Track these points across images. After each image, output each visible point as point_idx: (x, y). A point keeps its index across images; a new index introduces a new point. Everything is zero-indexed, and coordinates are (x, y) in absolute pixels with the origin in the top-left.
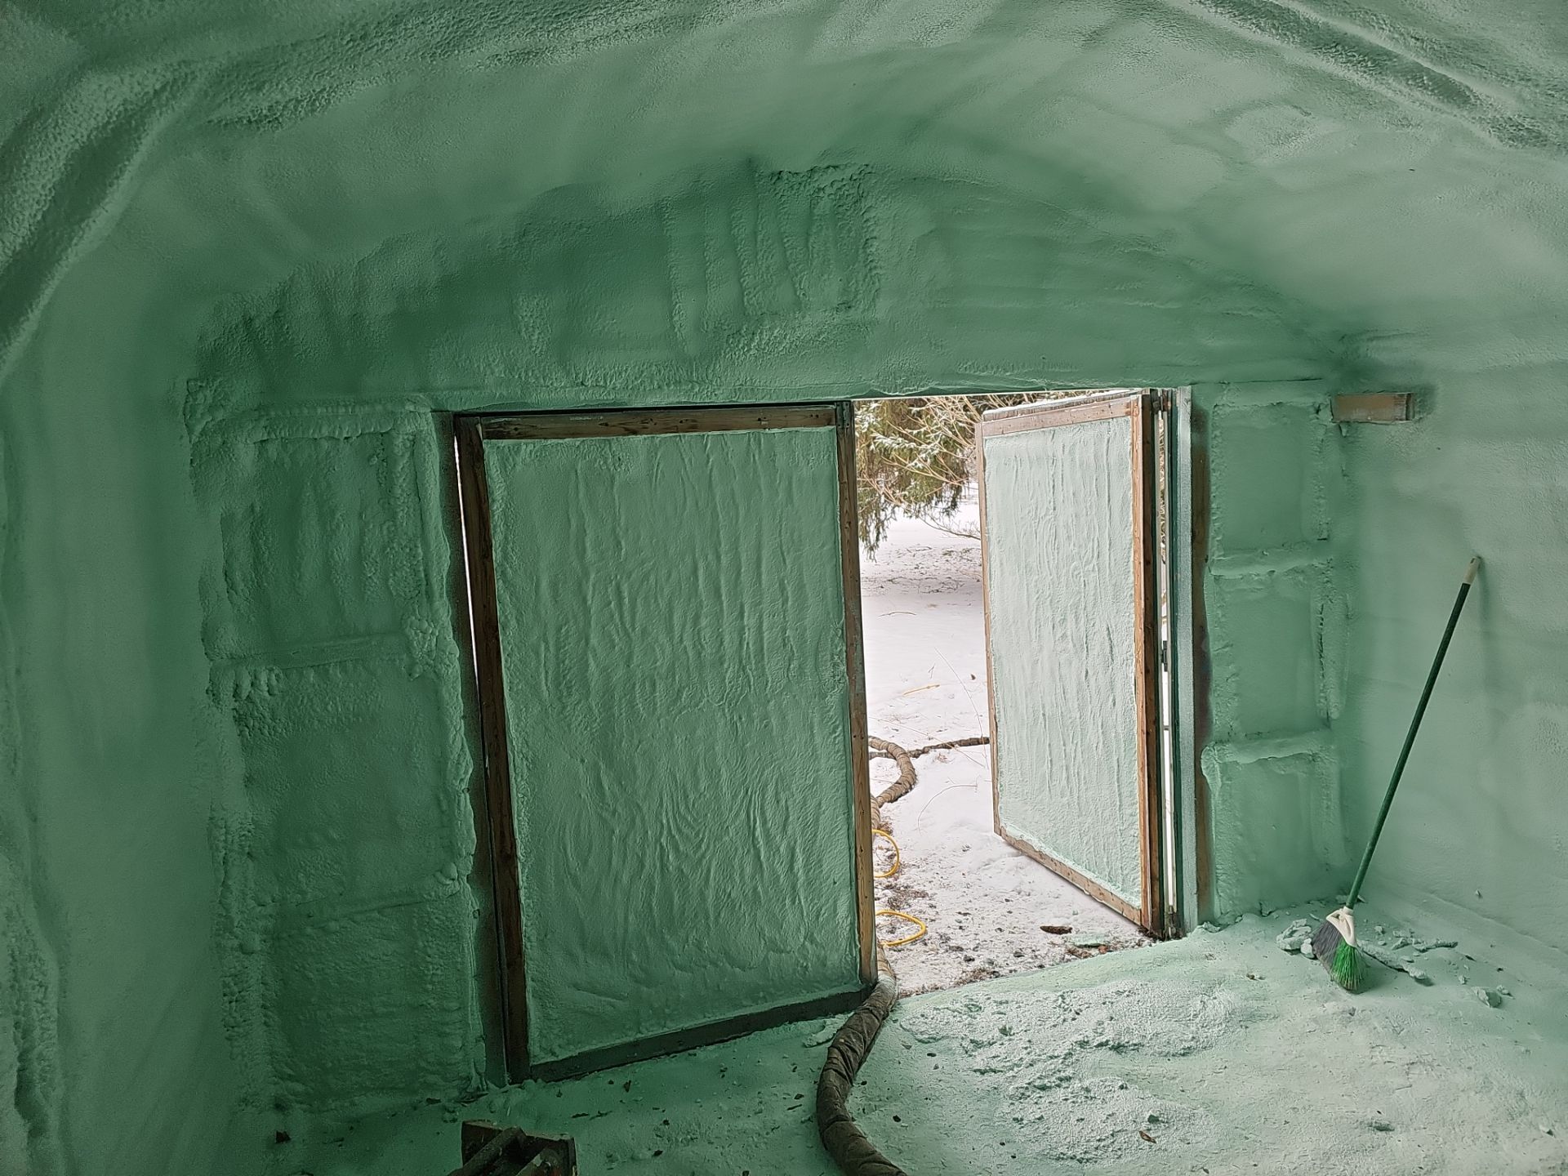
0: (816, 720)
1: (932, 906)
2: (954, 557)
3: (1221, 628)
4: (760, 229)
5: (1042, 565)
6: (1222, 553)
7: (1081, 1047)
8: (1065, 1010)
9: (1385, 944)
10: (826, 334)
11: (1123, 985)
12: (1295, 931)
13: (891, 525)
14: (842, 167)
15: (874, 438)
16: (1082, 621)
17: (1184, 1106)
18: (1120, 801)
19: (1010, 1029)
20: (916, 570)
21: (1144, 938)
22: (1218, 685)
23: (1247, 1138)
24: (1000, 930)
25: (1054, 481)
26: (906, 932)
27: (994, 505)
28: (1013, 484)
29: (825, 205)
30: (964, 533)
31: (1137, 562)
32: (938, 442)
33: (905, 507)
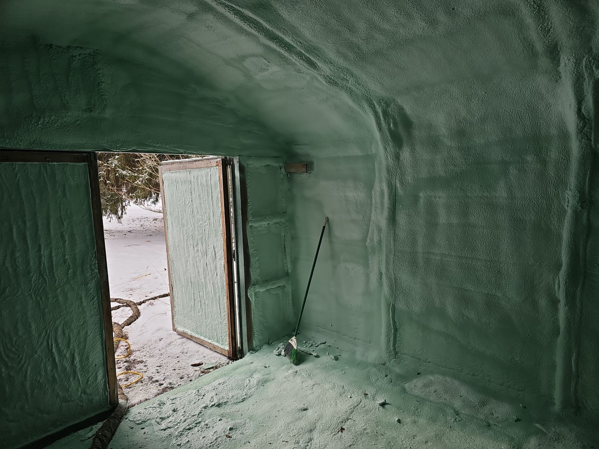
0: (83, 296)
1: (145, 366)
2: (158, 221)
3: (253, 244)
4: (41, 69)
5: (188, 223)
6: (252, 217)
7: (205, 409)
8: (199, 396)
9: (306, 347)
10: (80, 121)
11: (221, 381)
12: (279, 348)
13: (128, 208)
14: (84, 48)
15: (118, 171)
16: (204, 244)
17: (242, 421)
18: (220, 311)
19: (177, 409)
20: (141, 227)
21: (230, 361)
22: (253, 265)
23: (263, 426)
24: (175, 370)
25: (191, 190)
26: (133, 379)
27: (168, 199)
28: (175, 191)
29: (76, 63)
30: (157, 211)
31: (223, 221)
32: (147, 174)
33: (134, 200)
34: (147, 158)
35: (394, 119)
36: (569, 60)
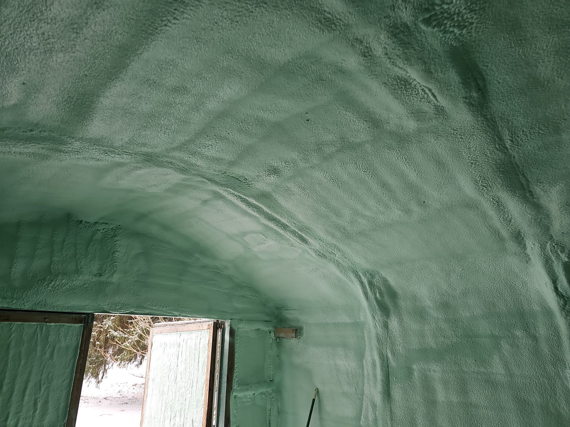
2: (138, 387)
4: (67, 240)
5: (169, 391)
6: (237, 386)
10: (88, 285)
13: (109, 372)
14: (109, 224)
15: (110, 332)
16: (183, 417)
20: (118, 393)
25: (178, 354)
28: (162, 355)
29: (99, 236)
30: (139, 375)
32: (137, 335)
33: (118, 363)
34: (141, 320)
35: (380, 289)
36: (534, 245)
